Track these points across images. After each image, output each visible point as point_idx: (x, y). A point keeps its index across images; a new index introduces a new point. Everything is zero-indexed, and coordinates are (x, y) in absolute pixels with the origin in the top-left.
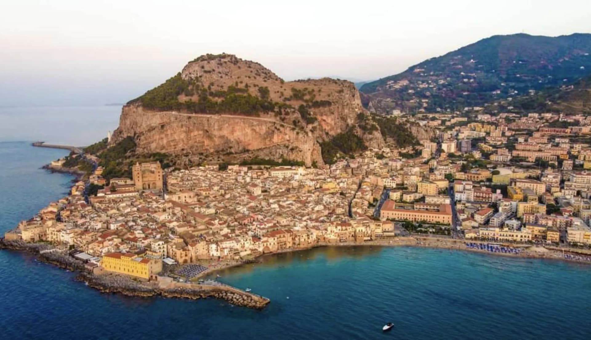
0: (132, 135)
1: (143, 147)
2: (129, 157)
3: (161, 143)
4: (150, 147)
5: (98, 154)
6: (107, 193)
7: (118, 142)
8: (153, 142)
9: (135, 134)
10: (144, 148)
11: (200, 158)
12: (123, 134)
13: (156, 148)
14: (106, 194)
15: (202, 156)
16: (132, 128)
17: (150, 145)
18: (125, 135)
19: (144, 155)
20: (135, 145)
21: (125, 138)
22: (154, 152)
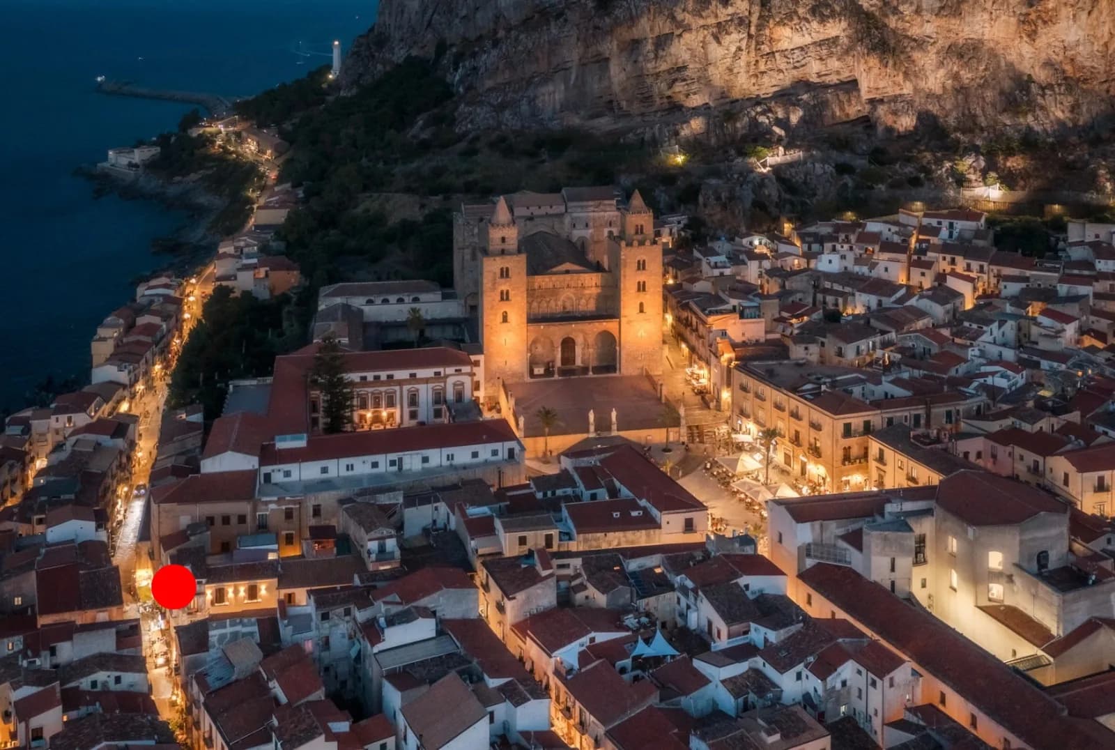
0: (431, 51)
1: (496, 99)
2: (425, 146)
3: (595, 87)
4: (532, 101)
5: (287, 126)
6: (284, 444)
7: (368, 80)
8: (547, 79)
9: (442, 47)
10: (502, 107)
11: (842, 169)
12: (392, 50)
13: (566, 107)
14: (269, 456)
15: (846, 157)
16: (429, 24)
17: (530, 93)
18: (399, 55)
19: (503, 139)
20: (447, 94)
21: (399, 66)
22: (555, 125)
